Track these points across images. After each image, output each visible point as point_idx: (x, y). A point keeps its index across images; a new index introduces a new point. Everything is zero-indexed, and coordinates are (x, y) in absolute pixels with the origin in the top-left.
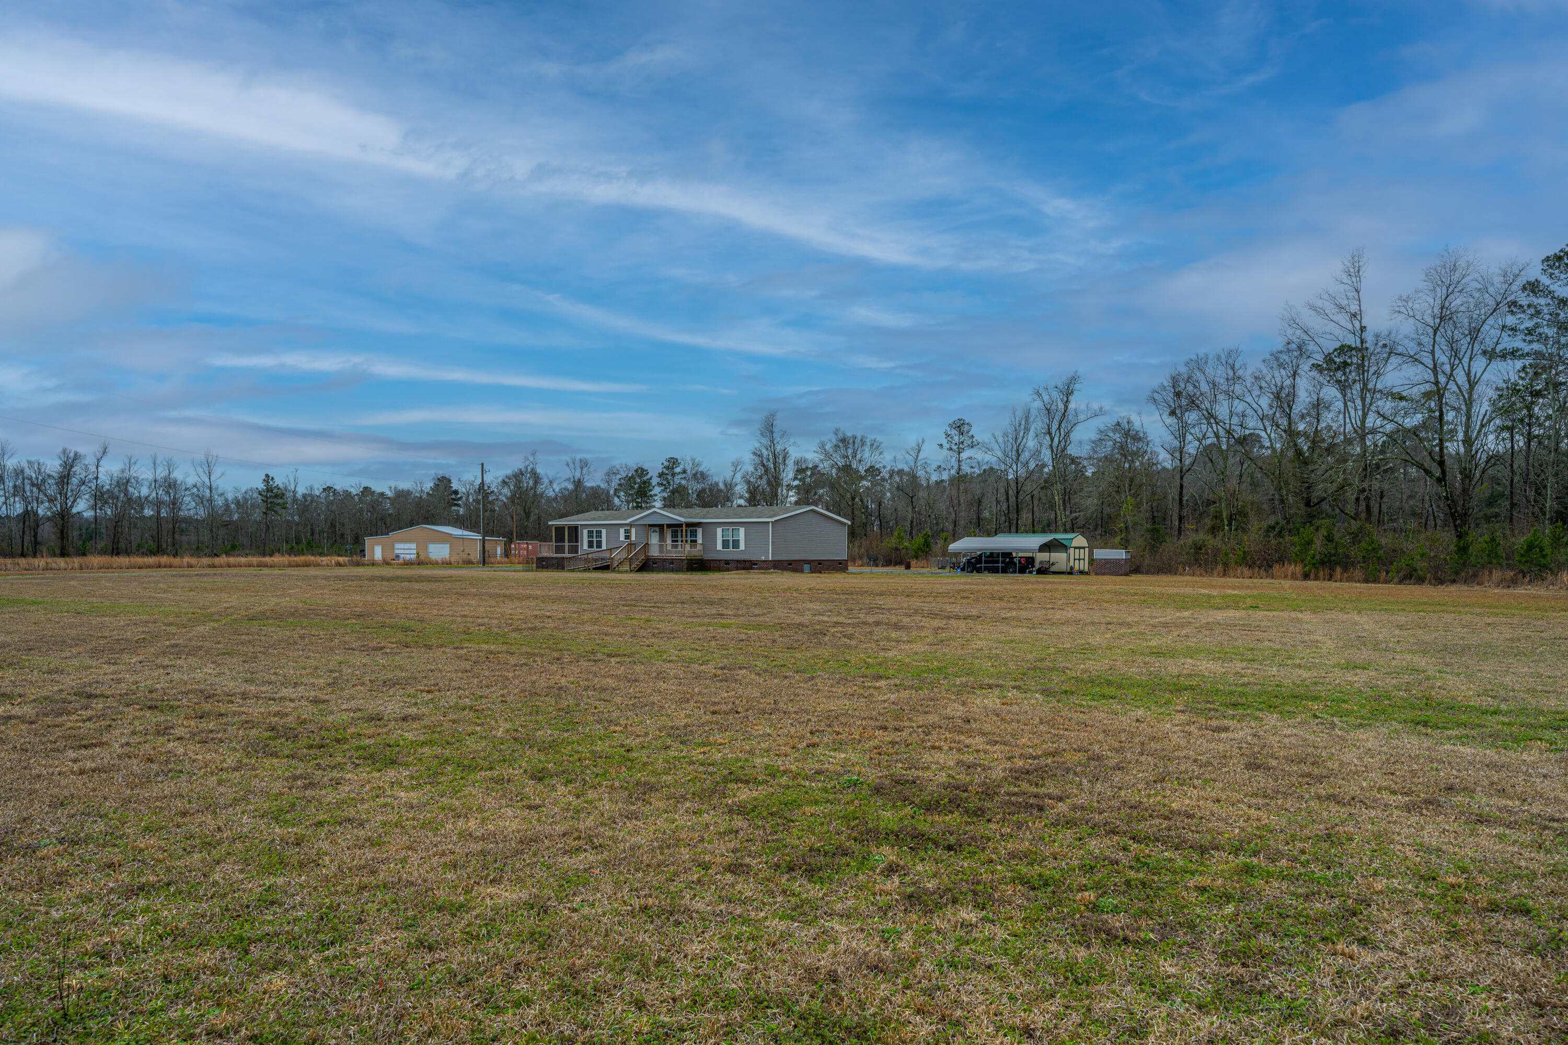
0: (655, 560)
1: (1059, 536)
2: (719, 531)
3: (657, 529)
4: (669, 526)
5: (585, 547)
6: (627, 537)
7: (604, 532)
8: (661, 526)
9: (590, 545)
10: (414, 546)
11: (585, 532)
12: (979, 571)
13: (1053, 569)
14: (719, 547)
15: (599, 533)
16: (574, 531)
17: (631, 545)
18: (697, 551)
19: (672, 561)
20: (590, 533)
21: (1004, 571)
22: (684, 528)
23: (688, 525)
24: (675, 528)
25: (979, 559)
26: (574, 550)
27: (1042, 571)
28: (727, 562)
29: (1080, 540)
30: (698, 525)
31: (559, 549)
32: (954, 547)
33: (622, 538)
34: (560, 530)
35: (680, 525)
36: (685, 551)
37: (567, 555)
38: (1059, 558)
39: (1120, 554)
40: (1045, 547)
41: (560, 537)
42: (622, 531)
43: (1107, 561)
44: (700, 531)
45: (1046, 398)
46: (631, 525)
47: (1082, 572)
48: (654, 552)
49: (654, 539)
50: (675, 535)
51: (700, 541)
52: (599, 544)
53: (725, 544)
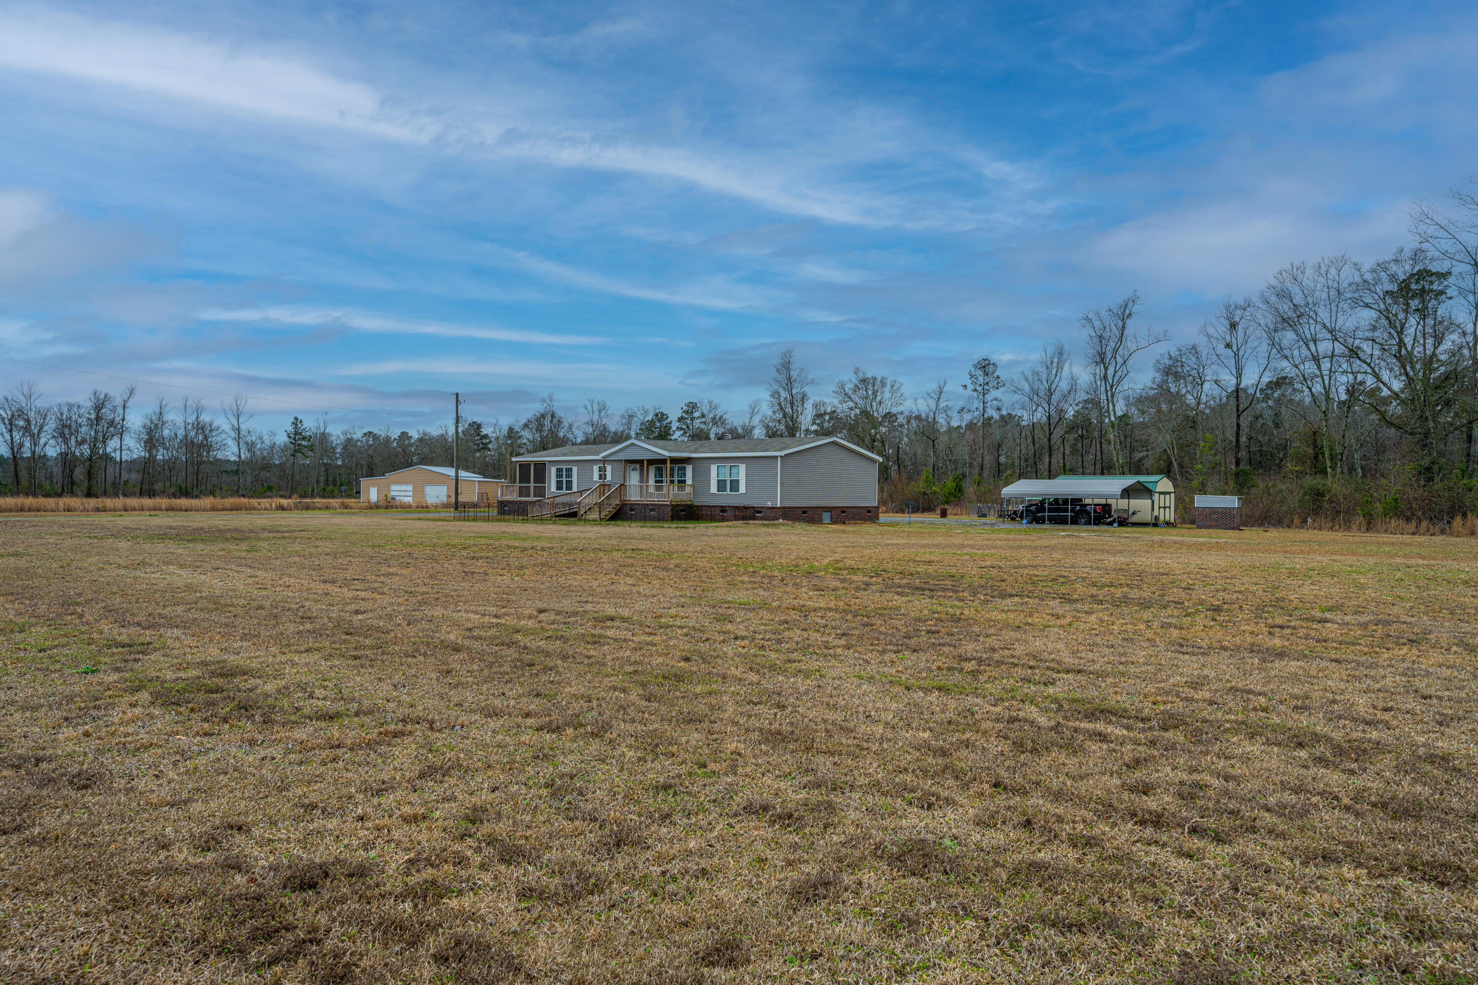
0: (633, 507)
1: (1143, 478)
2: (714, 468)
3: (638, 466)
4: (651, 462)
5: (553, 488)
6: (602, 476)
7: (575, 469)
8: (640, 462)
9: (559, 486)
10: (410, 488)
11: (553, 470)
12: (1040, 521)
13: (1134, 519)
14: (714, 489)
15: (569, 470)
16: (541, 468)
17: (604, 487)
18: (686, 495)
19: (654, 507)
20: (559, 470)
21: (1074, 522)
22: (668, 465)
23: (674, 461)
24: (658, 463)
25: (1040, 506)
26: (541, 492)
27: (1123, 522)
28: (723, 509)
29: (1165, 484)
30: (687, 460)
31: (523, 492)
32: (1008, 491)
33: (596, 478)
34: (525, 467)
35: (663, 461)
36: (670, 494)
37: (532, 499)
38: (1141, 506)
39: (1232, 502)
40: (1127, 493)
41: (525, 478)
42: (596, 468)
43: (1213, 511)
44: (689, 469)
45: (1097, 324)
46: (604, 461)
47: (1168, 524)
48: (633, 496)
49: (634, 478)
50: (659, 473)
51: (689, 481)
52: (569, 486)
53: (721, 485)
